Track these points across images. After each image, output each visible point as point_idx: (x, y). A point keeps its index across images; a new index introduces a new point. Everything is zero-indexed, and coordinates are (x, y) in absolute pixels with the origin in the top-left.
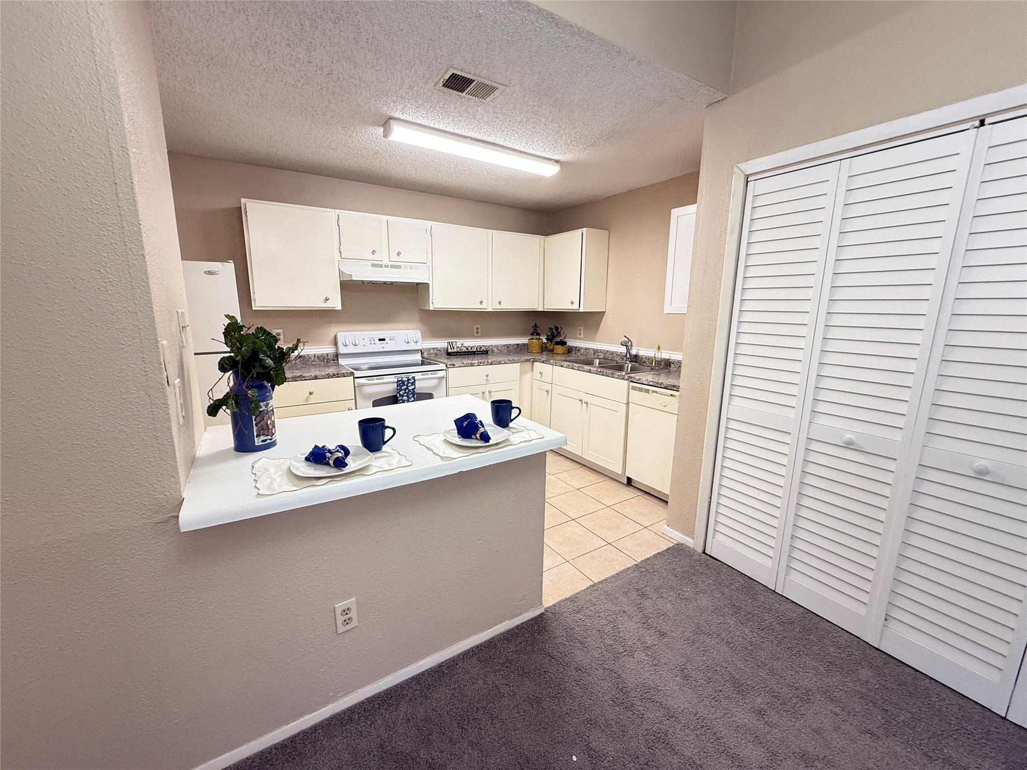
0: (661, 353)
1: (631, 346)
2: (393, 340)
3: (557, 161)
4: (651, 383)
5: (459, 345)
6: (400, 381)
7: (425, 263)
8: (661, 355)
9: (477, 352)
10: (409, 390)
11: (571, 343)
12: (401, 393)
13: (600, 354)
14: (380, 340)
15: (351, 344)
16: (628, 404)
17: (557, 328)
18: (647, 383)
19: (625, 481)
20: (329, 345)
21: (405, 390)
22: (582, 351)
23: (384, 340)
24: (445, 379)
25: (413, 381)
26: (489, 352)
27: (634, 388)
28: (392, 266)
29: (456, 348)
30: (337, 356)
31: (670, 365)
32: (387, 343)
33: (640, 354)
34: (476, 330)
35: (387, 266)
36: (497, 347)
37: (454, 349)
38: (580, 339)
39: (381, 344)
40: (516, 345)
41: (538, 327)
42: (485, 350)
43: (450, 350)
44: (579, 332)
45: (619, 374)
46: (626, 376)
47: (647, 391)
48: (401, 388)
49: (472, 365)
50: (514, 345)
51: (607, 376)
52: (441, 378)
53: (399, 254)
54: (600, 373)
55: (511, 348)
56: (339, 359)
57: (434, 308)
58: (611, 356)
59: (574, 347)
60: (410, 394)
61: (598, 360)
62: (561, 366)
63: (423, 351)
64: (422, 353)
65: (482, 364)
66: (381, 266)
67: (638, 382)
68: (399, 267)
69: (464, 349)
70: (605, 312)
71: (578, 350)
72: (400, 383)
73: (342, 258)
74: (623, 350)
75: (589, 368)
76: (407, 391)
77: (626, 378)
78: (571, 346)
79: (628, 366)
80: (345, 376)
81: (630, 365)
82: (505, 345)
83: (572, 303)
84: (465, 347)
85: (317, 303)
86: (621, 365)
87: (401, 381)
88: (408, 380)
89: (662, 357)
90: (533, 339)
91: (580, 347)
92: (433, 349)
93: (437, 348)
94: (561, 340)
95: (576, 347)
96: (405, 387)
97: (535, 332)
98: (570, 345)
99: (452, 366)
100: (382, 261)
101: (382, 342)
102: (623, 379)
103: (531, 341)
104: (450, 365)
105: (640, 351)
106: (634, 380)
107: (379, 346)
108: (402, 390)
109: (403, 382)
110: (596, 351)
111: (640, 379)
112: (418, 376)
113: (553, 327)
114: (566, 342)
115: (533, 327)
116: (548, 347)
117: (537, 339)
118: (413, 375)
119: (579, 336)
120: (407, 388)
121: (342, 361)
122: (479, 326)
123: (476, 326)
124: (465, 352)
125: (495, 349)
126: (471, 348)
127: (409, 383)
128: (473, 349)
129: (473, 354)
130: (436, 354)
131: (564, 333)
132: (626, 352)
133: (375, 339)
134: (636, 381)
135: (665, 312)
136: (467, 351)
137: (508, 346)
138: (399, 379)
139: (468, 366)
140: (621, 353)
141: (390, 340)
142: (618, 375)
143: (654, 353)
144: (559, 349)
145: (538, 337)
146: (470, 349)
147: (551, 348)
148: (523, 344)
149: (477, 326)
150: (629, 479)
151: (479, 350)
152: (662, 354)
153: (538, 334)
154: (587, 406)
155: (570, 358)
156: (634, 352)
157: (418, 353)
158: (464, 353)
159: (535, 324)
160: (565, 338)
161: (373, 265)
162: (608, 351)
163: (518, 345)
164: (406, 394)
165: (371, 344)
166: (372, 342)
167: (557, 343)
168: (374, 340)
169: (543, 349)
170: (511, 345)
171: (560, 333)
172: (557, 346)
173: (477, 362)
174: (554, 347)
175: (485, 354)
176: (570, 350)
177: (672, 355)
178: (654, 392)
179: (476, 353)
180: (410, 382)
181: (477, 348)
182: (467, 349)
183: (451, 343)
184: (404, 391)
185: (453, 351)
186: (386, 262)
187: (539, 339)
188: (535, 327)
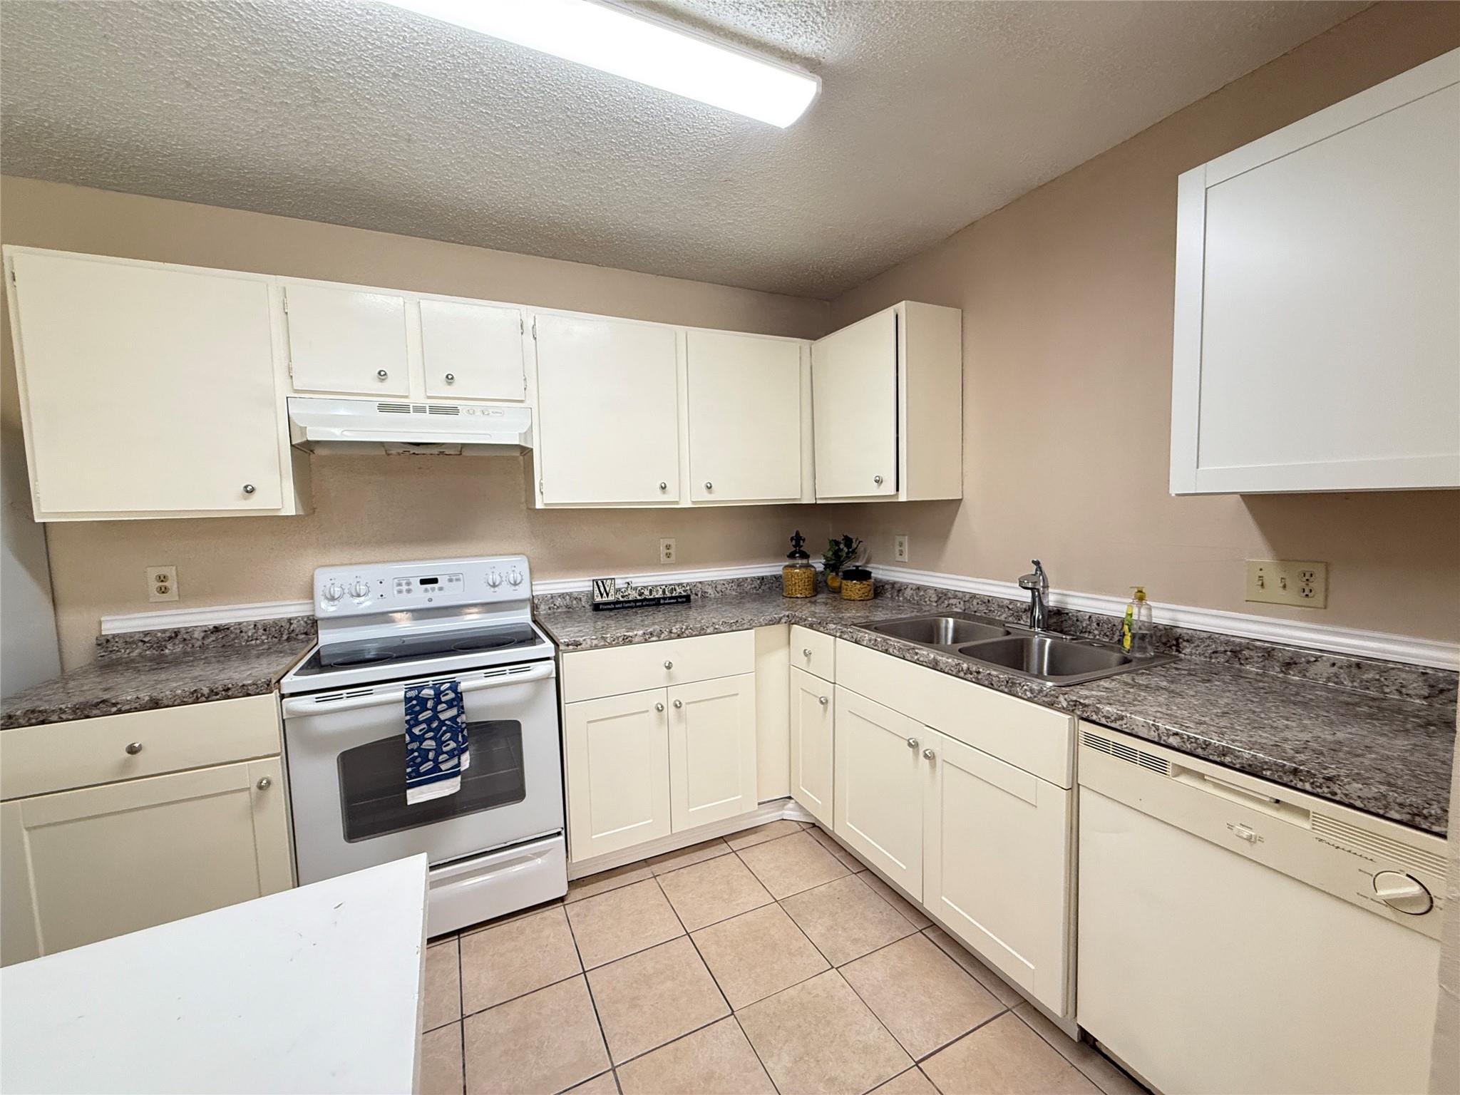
2: (458, 580)
4: (1173, 741)
5: (620, 583)
6: (411, 699)
7: (521, 401)
9: (664, 599)
10: (442, 723)
11: (881, 572)
12: (416, 731)
13: (952, 601)
14: (423, 582)
15: (346, 595)
16: (1074, 789)
17: (848, 541)
18: (1153, 735)
19: (1075, 1035)
20: (299, 599)
21: (428, 721)
22: (908, 593)
23: (435, 581)
24: (554, 681)
25: (451, 695)
26: (693, 597)
27: (1093, 741)
28: (435, 410)
29: (612, 592)
30: (313, 625)
32: (441, 589)
33: (1070, 607)
34: (663, 550)
35: (419, 409)
36: (714, 584)
37: (607, 595)
38: (902, 564)
39: (426, 590)
40: (757, 578)
41: (804, 540)
42: (684, 594)
43: (598, 599)
44: (897, 549)
45: (1035, 687)
46: (1061, 698)
47: (1158, 765)
48: (416, 719)
49: (627, 641)
50: (753, 579)
51: (991, 686)
52: (541, 681)
53: (450, 379)
54: (969, 676)
55: (747, 587)
56: (319, 632)
57: (546, 504)
59: (887, 583)
60: (445, 732)
61: (951, 621)
62: (856, 642)
63: (536, 601)
64: (534, 608)
65: (654, 639)
66: (403, 409)
67: (1113, 725)
68: (454, 411)
69: (634, 595)
70: (961, 500)
71: (899, 591)
72: (414, 705)
73: (296, 391)
74: (1026, 596)
76: (435, 725)
77: (1065, 704)
78: (881, 581)
80: (249, 695)
82: (733, 581)
83: (879, 481)
84: (635, 589)
85: (229, 503)
87: (417, 697)
88: (438, 694)
89: (1154, 620)
90: (793, 566)
91: (902, 584)
92: (562, 596)
93: (570, 594)
94: (857, 567)
95: (893, 584)
96: (428, 714)
97: (798, 550)
98: (880, 577)
100: (406, 397)
101: (429, 586)
102: (1051, 705)
103: (791, 569)
106: (1094, 717)
107: (421, 597)
108: (418, 723)
109: (423, 702)
110: (943, 595)
111: (1122, 718)
112: (466, 682)
113: (840, 539)
114: (871, 573)
115: (792, 539)
116: (829, 582)
117: (802, 566)
118: (453, 678)
119: (899, 558)
120: (435, 717)
121: (325, 636)
122: (672, 542)
123: (663, 542)
124: (636, 601)
125: (710, 591)
126: (651, 591)
127: (439, 702)
128: (654, 593)
129: (654, 605)
130: (568, 607)
131: (865, 550)
133: (411, 580)
134: (1103, 721)
135: (1173, 492)
136: (639, 598)
137: (739, 583)
138: (409, 695)
139: (618, 645)
141: (451, 580)
142: (1032, 691)
143: (1125, 608)
144: (854, 588)
145: (805, 561)
146: (647, 593)
147: (836, 584)
148: (775, 576)
149: (668, 542)
150: (1084, 1035)
151: (668, 594)
153: (805, 556)
154: (933, 766)
155: (880, 616)
156: (1052, 600)
157: (524, 608)
158: (633, 604)
159: (797, 533)
160: (868, 562)
161: (383, 408)
162: (974, 596)
163: (763, 578)
164: (431, 734)
165: (400, 592)
166: (404, 588)
167: (851, 575)
168: (408, 584)
169: (817, 586)
170: (746, 579)
171: (854, 552)
172: (849, 583)
173: (640, 632)
174: (841, 583)
175: (682, 602)
176: (879, 590)
178: (1183, 770)
179: (662, 601)
180: (443, 699)
181: (664, 592)
182: (641, 594)
183: (600, 582)
184: (424, 726)
185: (605, 599)
186: (417, 398)
187: (808, 566)
188: (798, 539)
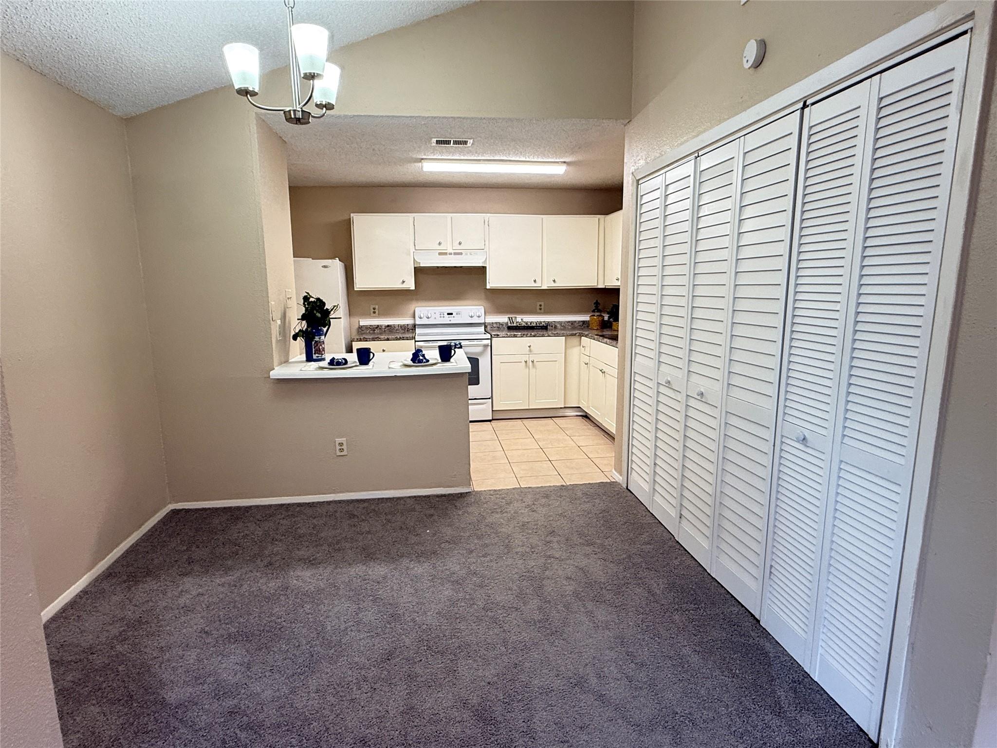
2: (459, 314)
3: (564, 162)
5: (519, 320)
7: (483, 249)
9: (536, 327)
14: (448, 314)
15: (425, 318)
20: (409, 318)
23: (452, 314)
24: (490, 347)
26: (549, 327)
28: (455, 254)
29: (515, 322)
30: (414, 326)
32: (454, 317)
34: (538, 307)
35: (450, 254)
36: (561, 323)
37: (513, 323)
40: (582, 321)
41: (600, 304)
42: (545, 325)
49: (515, 336)
50: (579, 322)
52: (486, 346)
53: (460, 243)
55: (576, 325)
56: (416, 329)
57: (490, 287)
62: (594, 340)
63: (486, 324)
64: (486, 327)
65: (523, 336)
66: (446, 253)
68: (461, 254)
69: (524, 324)
73: (416, 250)
80: (408, 340)
82: (569, 322)
84: (525, 322)
85: (398, 286)
88: (456, 345)
90: (594, 316)
92: (496, 323)
93: (499, 323)
97: (596, 309)
100: (446, 250)
101: (450, 316)
104: (495, 335)
107: (447, 320)
112: (464, 343)
115: (594, 303)
117: (598, 316)
118: (461, 341)
121: (418, 331)
123: (539, 304)
124: (524, 326)
126: (531, 323)
129: (532, 329)
130: (498, 328)
136: (526, 325)
137: (573, 323)
141: (457, 314)
145: (599, 314)
148: (586, 321)
151: (538, 325)
153: (599, 311)
154: (604, 376)
157: (482, 326)
158: (523, 328)
161: (440, 254)
166: (442, 316)
168: (444, 314)
175: (544, 328)
181: (536, 323)
183: (511, 318)
185: (512, 325)
186: (450, 250)
187: (601, 316)
188: (597, 304)
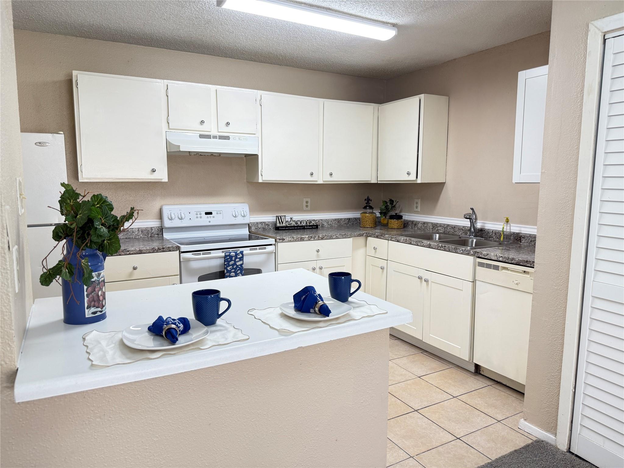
0: (510, 226)
1: (476, 219)
2: (220, 213)
3: (394, 25)
4: (501, 259)
5: (288, 219)
6: (227, 256)
7: (254, 134)
8: (510, 229)
9: (307, 226)
10: (237, 266)
11: (407, 217)
12: (229, 268)
13: (439, 228)
14: (207, 213)
15: (177, 218)
16: (474, 282)
17: (392, 201)
18: (495, 258)
19: (473, 369)
20: (153, 219)
21: (233, 265)
22: (420, 225)
23: (211, 213)
24: (274, 254)
25: (241, 256)
26: (319, 227)
27: (481, 265)
28: (221, 138)
29: (284, 222)
30: (161, 230)
31: (520, 240)
32: (213, 217)
33: (486, 228)
34: (305, 204)
35: (215, 137)
36: (327, 221)
37: (282, 223)
38: (417, 212)
39: (208, 217)
40: (348, 219)
41: (371, 201)
42: (315, 224)
43: (278, 225)
44: (415, 205)
45: (464, 249)
46: (471, 251)
47: (496, 268)
48: (229, 264)
49: (302, 239)
50: (345, 219)
51: (449, 251)
52: (270, 253)
53: (228, 124)
54: (442, 248)
55: (342, 222)
56: (164, 234)
57: (263, 180)
58: (452, 230)
59: (410, 221)
60: (238, 270)
61: (438, 235)
62: (398, 241)
63: (250, 225)
64: (250, 228)
65: (312, 239)
66: (208, 137)
67: (486, 257)
68: (227, 138)
69: (293, 224)
70: (445, 182)
71: (415, 225)
72: (227, 259)
73: (170, 129)
74: (467, 223)
75: (429, 243)
76: (235, 267)
77: (472, 253)
78: (407, 221)
79: (472, 241)
80: (170, 251)
81: (475, 240)
82: (336, 220)
83: (409, 174)
84: (294, 221)
85: (144, 175)
86: (465, 240)
87: (229, 255)
88: (237, 254)
89: (512, 231)
90: (366, 213)
91: (417, 221)
92: (261, 223)
93: (264, 223)
94: (396, 214)
95: (413, 222)
96: (232, 262)
97: (368, 205)
98: (406, 219)
99: (281, 241)
100: (210, 132)
102: (468, 254)
103: (364, 214)
104: (280, 240)
105: (486, 225)
106: (481, 256)
107: (205, 220)
108: (229, 266)
109: (231, 257)
110: (435, 225)
111: (488, 255)
112: (246, 251)
113: (388, 200)
114: (402, 216)
115: (365, 200)
116: (382, 221)
117: (370, 213)
118: (241, 249)
119: (415, 210)
120: (235, 264)
121: (167, 236)
122: (309, 200)
123: (305, 200)
124: (294, 226)
125: (325, 224)
127: (236, 258)
128: (302, 223)
129: (302, 229)
130: (264, 229)
131: (399, 206)
132: (469, 226)
133: (202, 212)
134: (483, 257)
135: (514, 181)
136: (296, 225)
137: (339, 221)
138: (227, 254)
139: (298, 241)
140: (464, 227)
141: (217, 213)
142: (462, 250)
144: (394, 223)
145: (371, 211)
146: (299, 223)
147: (385, 222)
148: (355, 218)
149: (307, 200)
150: (477, 367)
151: (308, 224)
152: (512, 228)
153: (371, 208)
154: (428, 285)
155: (406, 233)
157: (246, 228)
158: (293, 228)
159: (368, 197)
160: (401, 212)
161: (201, 136)
162: (448, 225)
163: (350, 219)
164: (233, 270)
165: (197, 217)
166: (199, 216)
167: (392, 217)
168: (200, 214)
169: (377, 223)
170: (342, 219)
171: (394, 206)
172: (392, 221)
173: (307, 236)
174: (388, 221)
175: (315, 228)
176: (406, 225)
177: (522, 229)
178: (504, 268)
180: (238, 257)
181: (306, 223)
182: (296, 223)
183: (279, 217)
184: (231, 267)
185: (281, 225)
186: (214, 132)
187: (372, 213)
188: (368, 200)
